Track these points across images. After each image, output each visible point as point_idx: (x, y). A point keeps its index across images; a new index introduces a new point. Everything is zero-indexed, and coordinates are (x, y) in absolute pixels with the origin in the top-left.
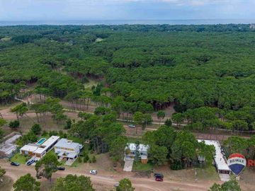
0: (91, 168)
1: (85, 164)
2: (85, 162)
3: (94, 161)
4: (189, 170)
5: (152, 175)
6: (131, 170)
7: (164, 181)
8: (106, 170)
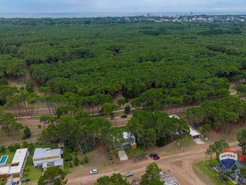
0: (87, 169)
1: (78, 167)
2: (76, 165)
3: (86, 161)
4: (173, 143)
5: (148, 156)
6: (127, 158)
7: (161, 158)
8: (105, 166)
